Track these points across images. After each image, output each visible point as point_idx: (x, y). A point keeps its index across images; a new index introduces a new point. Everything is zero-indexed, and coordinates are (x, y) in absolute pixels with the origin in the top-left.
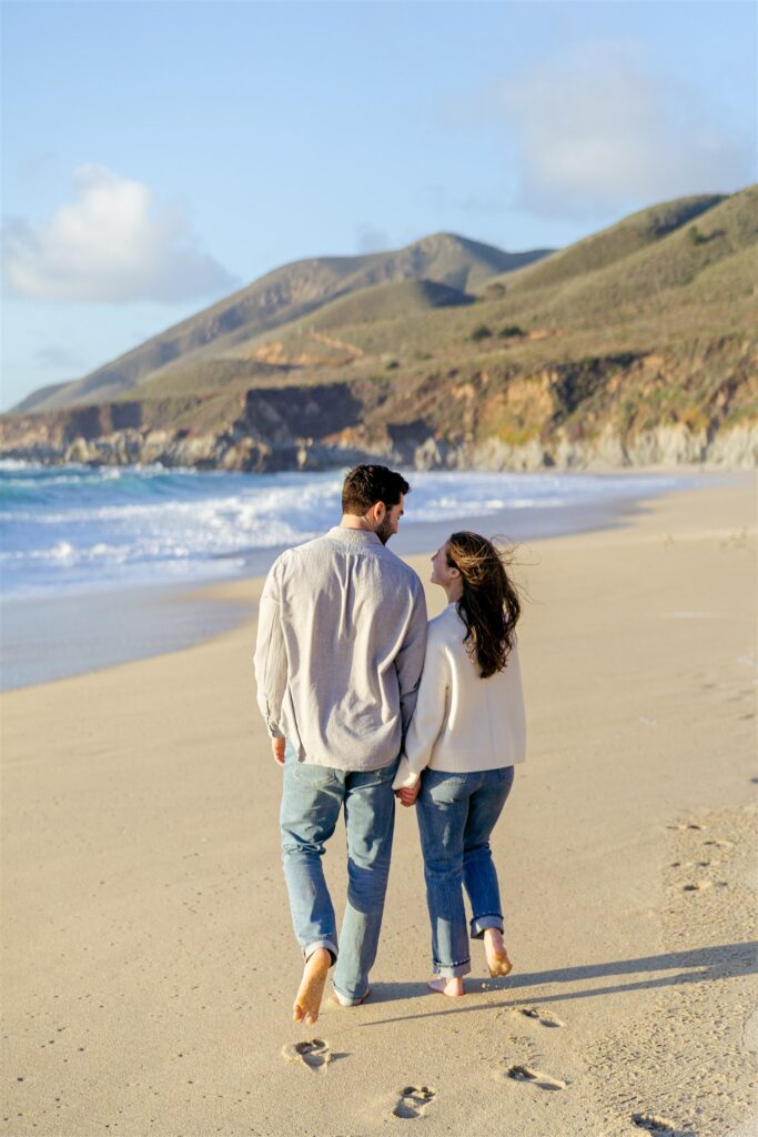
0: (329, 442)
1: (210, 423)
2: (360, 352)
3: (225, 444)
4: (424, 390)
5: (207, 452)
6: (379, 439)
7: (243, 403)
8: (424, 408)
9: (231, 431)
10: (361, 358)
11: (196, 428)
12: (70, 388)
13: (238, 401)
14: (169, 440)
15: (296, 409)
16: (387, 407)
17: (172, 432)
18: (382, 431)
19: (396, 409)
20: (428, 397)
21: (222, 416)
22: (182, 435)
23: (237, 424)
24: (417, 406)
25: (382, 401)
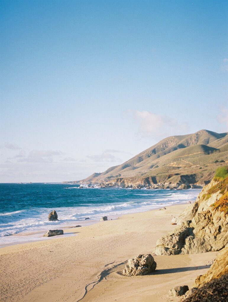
0: (195, 184)
1: (175, 181)
2: (192, 164)
3: (178, 185)
4: (209, 175)
5: (175, 186)
6: (203, 184)
7: (180, 178)
8: (209, 178)
9: (179, 183)
10: (193, 165)
11: (173, 182)
12: (118, 168)
13: (179, 177)
14: (169, 184)
15: (188, 178)
16: (203, 178)
17: (169, 183)
18: (203, 182)
19: (205, 178)
20: (210, 176)
21: (177, 180)
22: (170, 183)
23: (180, 181)
24: (208, 178)
25: (202, 177)
